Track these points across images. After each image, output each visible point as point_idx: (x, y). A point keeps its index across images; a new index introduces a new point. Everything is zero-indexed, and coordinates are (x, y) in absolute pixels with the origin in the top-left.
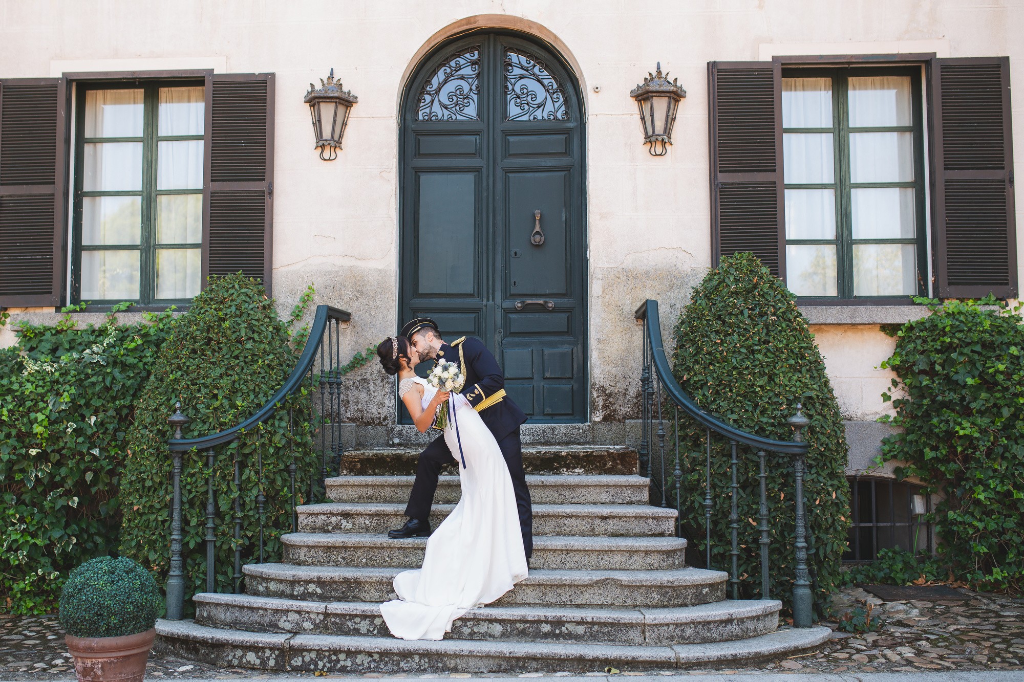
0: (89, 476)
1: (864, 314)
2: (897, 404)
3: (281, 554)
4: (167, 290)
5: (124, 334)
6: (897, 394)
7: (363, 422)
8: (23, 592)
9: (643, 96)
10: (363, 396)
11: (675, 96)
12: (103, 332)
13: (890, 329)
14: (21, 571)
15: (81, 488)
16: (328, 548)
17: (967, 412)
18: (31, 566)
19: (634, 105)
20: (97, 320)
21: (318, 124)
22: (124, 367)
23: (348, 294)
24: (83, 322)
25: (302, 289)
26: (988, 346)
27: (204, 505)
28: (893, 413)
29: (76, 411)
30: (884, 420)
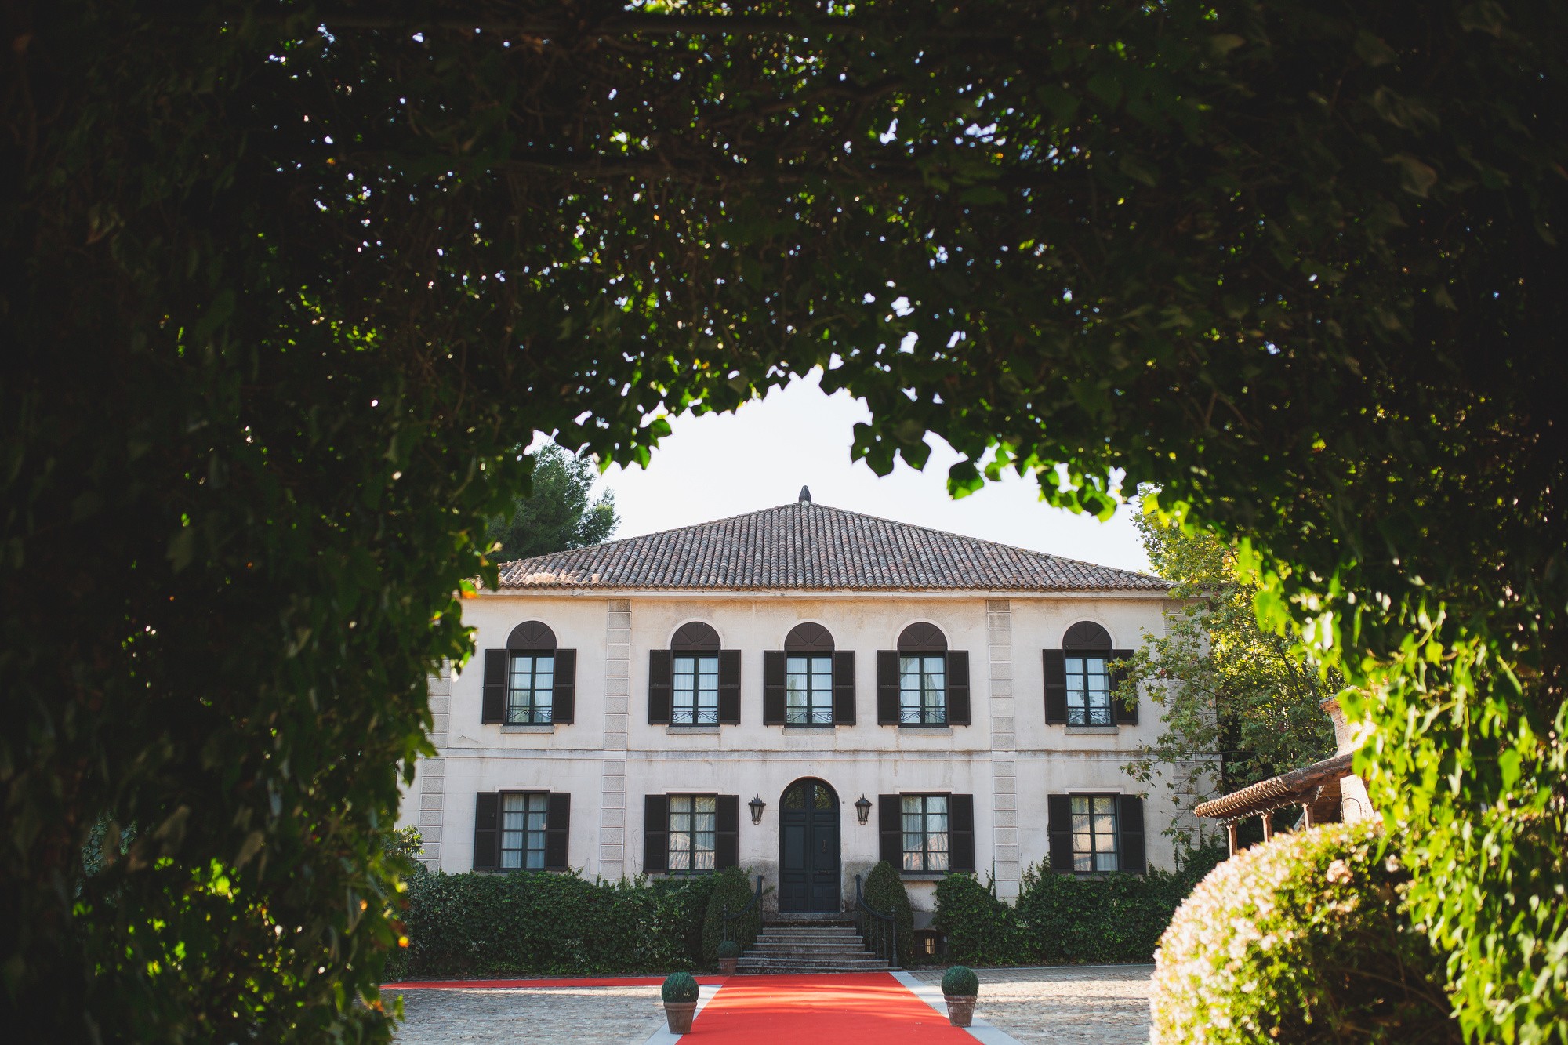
0: (687, 929)
1: (927, 877)
2: (938, 907)
3: (753, 948)
4: (699, 866)
5: (693, 883)
6: (938, 904)
7: (768, 912)
8: (668, 965)
9: (858, 805)
10: (768, 903)
11: (869, 805)
12: (685, 882)
13: (935, 882)
14: (667, 958)
15: (684, 933)
16: (767, 946)
17: (953, 909)
18: (672, 955)
19: (855, 808)
20: (681, 878)
21: (753, 813)
22: (696, 894)
23: (763, 869)
24: (676, 878)
25: (748, 867)
26: (960, 888)
27: (732, 935)
28: (937, 910)
29: (684, 908)
30: (934, 912)
